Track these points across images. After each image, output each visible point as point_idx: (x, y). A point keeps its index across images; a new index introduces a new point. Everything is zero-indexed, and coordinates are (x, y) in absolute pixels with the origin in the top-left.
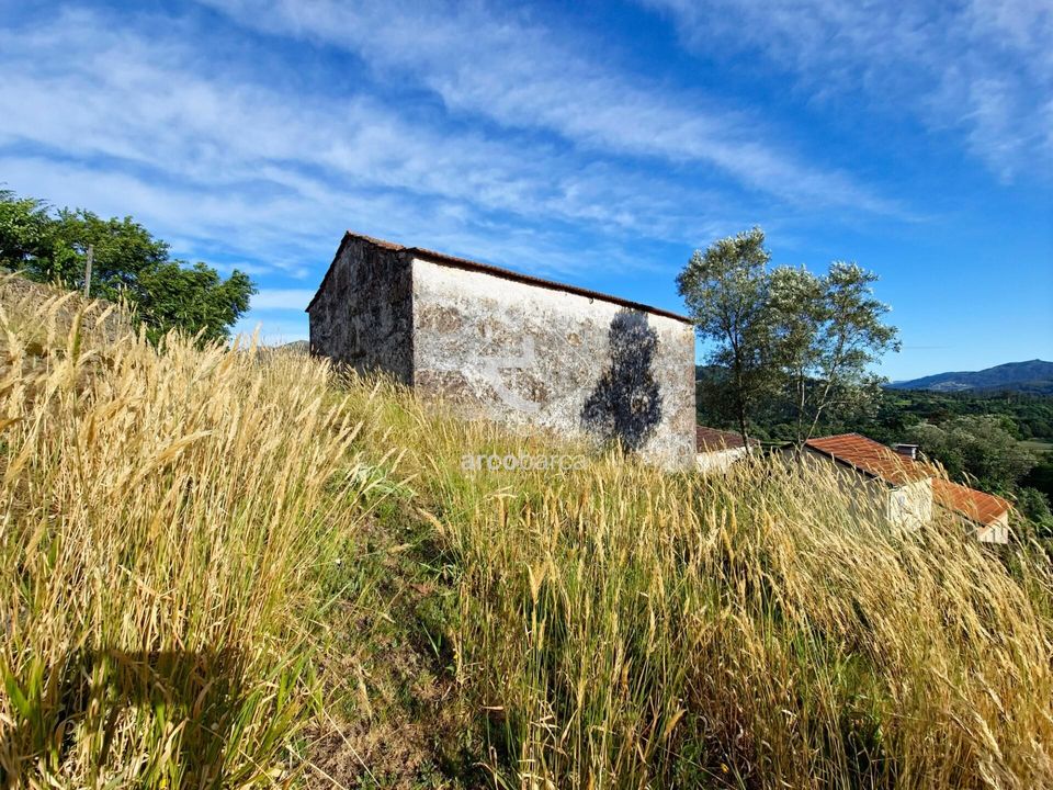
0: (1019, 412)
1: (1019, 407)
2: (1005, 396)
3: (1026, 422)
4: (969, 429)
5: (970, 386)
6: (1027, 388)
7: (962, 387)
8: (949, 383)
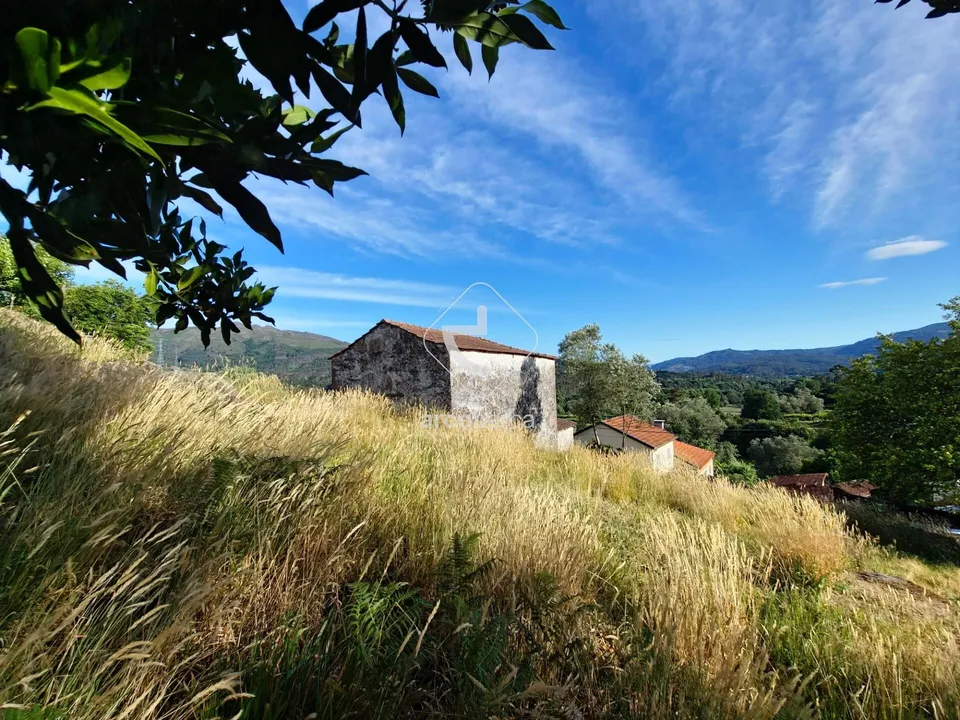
0: (720, 386)
1: (720, 382)
2: (711, 376)
3: (725, 393)
4: (690, 407)
5: (692, 368)
6: (723, 370)
7: (687, 368)
8: (679, 366)
